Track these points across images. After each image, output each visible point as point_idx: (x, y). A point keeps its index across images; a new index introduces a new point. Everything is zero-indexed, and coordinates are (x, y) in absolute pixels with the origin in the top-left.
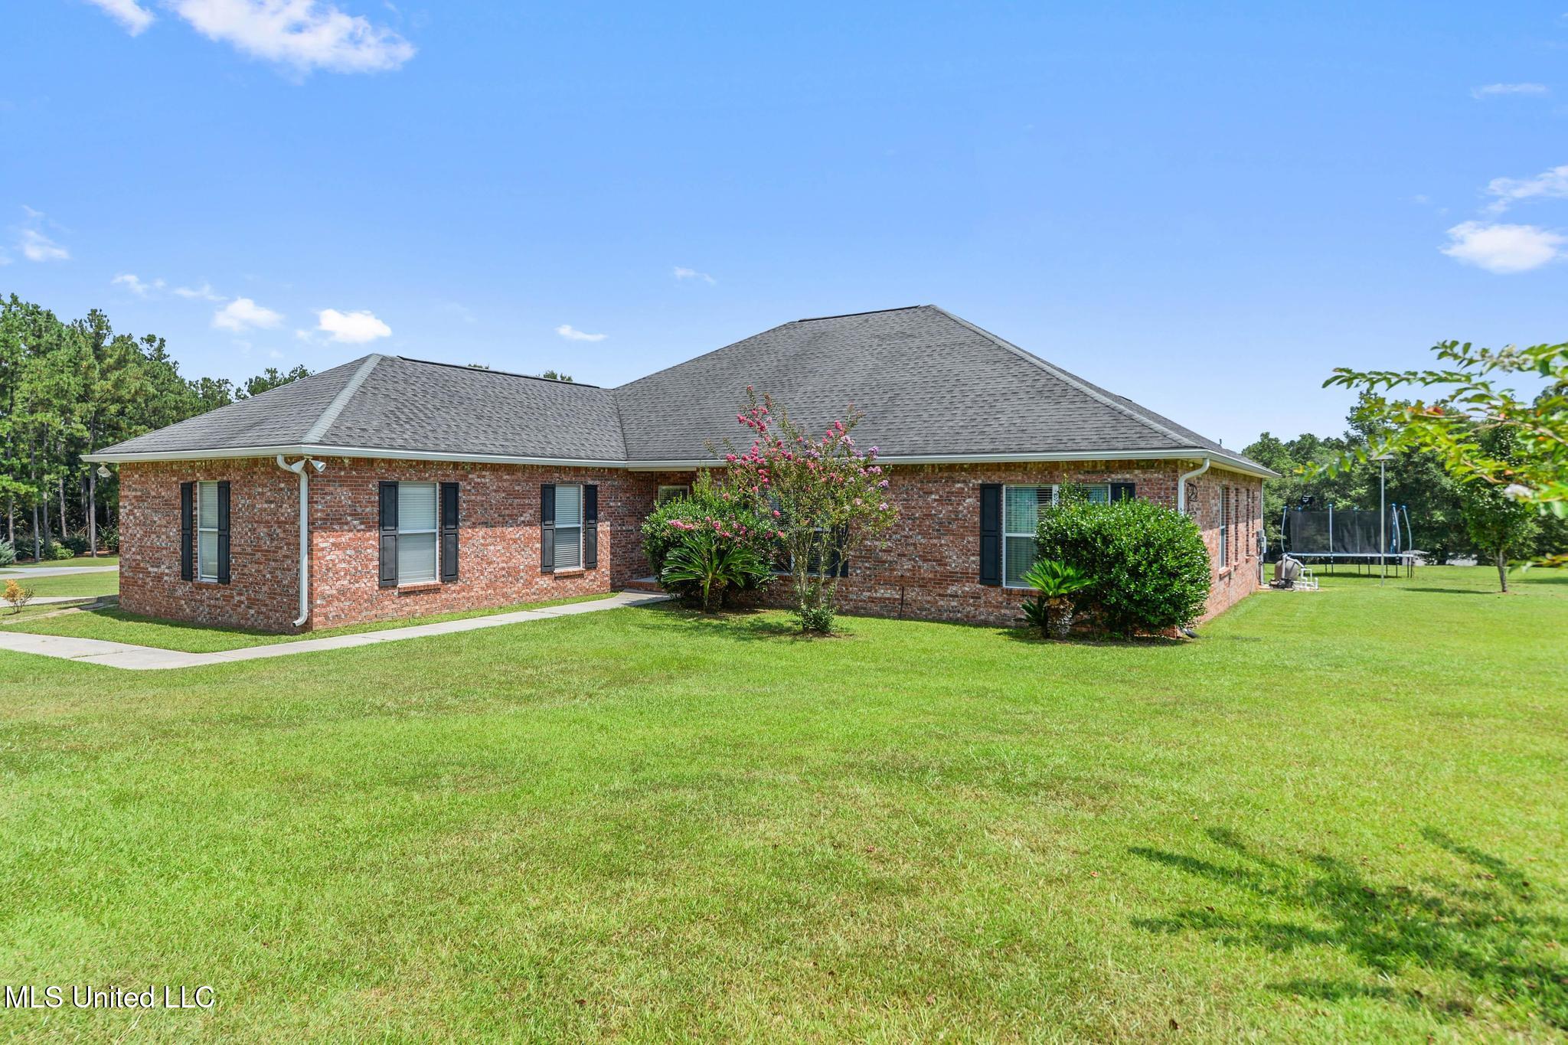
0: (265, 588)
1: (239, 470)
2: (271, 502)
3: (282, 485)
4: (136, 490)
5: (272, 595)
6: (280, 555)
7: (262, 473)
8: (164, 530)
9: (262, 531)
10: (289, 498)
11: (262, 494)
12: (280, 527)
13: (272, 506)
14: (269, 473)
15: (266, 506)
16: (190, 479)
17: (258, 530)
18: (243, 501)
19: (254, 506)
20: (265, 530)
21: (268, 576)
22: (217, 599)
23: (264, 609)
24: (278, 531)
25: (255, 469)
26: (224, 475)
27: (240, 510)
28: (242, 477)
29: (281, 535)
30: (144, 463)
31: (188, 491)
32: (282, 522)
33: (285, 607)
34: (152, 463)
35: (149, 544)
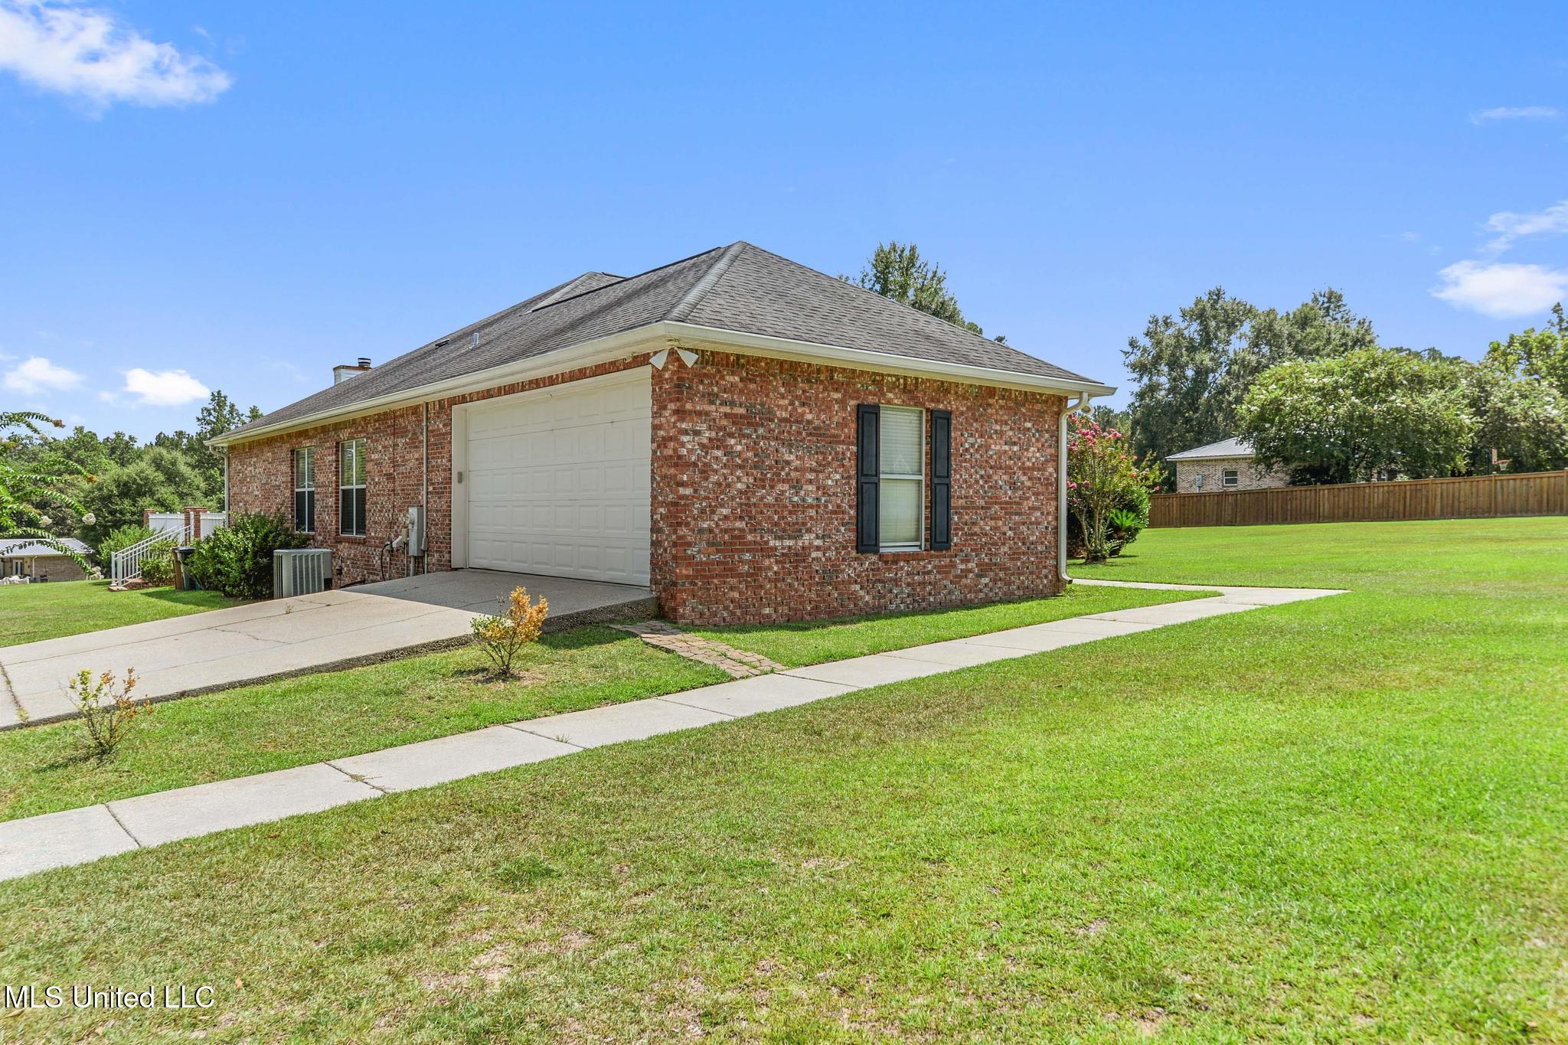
0: (1006, 549)
1: (964, 398)
2: (1015, 444)
3: (1029, 425)
4: (732, 404)
5: (1014, 555)
6: (1026, 505)
7: (1001, 407)
8: (811, 476)
9: (1001, 478)
10: (1038, 440)
11: (1000, 433)
12: (1025, 474)
13: (1016, 448)
14: (1010, 408)
15: (1007, 448)
16: (871, 400)
17: (996, 477)
18: (971, 440)
19: (988, 448)
20: (1005, 477)
21: (1010, 533)
22: (929, 573)
23: (1001, 574)
24: (1024, 478)
25: (991, 401)
26: (938, 401)
27: (967, 450)
28: (968, 408)
29: (1028, 484)
30: (758, 360)
31: (867, 418)
32: (1029, 468)
33: (1032, 568)
34: (781, 363)
35: (770, 499)
